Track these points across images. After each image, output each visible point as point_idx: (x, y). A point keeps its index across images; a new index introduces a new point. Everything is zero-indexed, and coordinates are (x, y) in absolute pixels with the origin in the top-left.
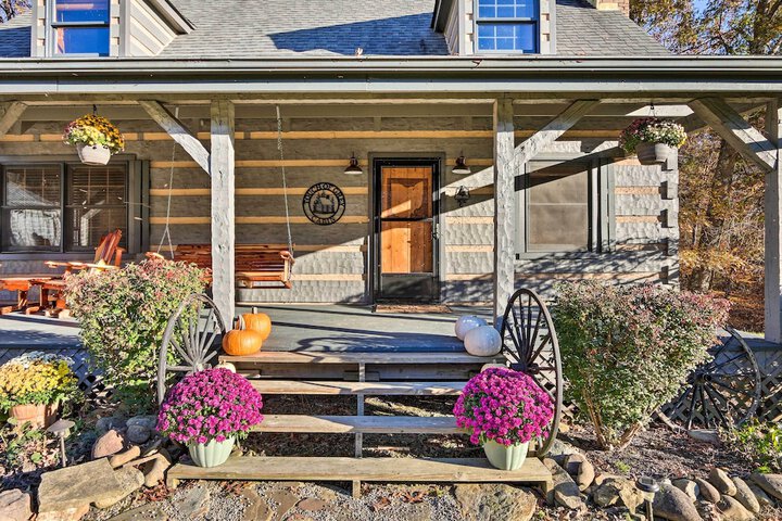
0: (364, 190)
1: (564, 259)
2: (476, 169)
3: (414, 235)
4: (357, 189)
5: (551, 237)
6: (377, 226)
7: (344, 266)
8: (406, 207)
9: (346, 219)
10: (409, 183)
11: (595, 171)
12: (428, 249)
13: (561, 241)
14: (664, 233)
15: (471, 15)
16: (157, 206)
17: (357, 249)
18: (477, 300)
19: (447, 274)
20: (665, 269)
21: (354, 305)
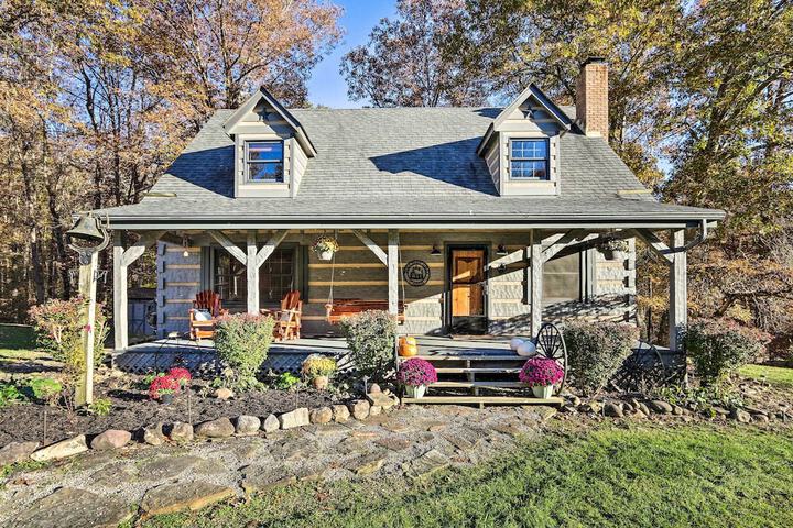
0: (442, 265)
1: (566, 306)
2: (510, 252)
3: (472, 292)
4: (437, 264)
5: (557, 294)
6: (449, 287)
7: (428, 312)
8: (467, 274)
9: (430, 283)
10: (469, 260)
11: (584, 252)
12: (481, 301)
13: (563, 296)
14: (626, 291)
15: (508, 157)
16: (312, 275)
17: (437, 301)
18: (512, 331)
19: (492, 316)
20: (627, 313)
21: (437, 335)
